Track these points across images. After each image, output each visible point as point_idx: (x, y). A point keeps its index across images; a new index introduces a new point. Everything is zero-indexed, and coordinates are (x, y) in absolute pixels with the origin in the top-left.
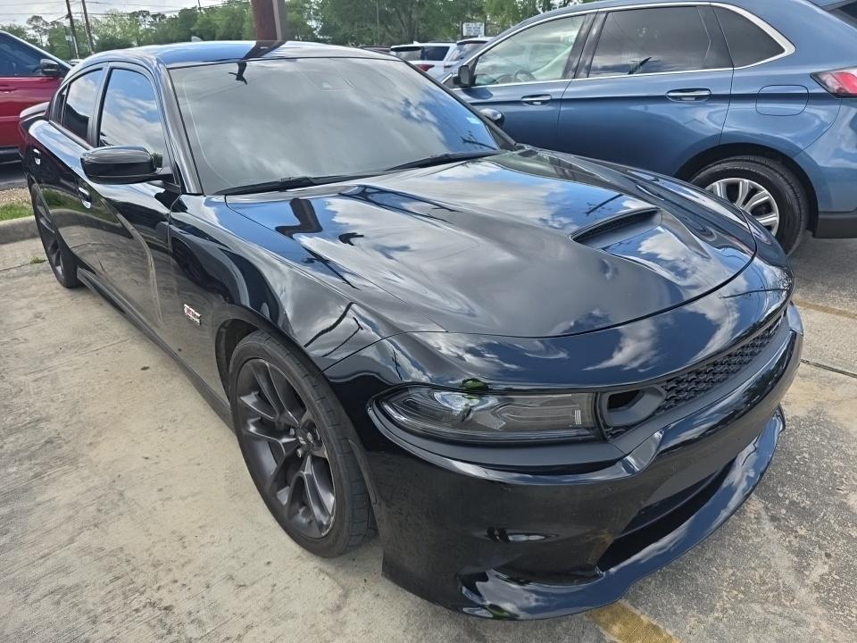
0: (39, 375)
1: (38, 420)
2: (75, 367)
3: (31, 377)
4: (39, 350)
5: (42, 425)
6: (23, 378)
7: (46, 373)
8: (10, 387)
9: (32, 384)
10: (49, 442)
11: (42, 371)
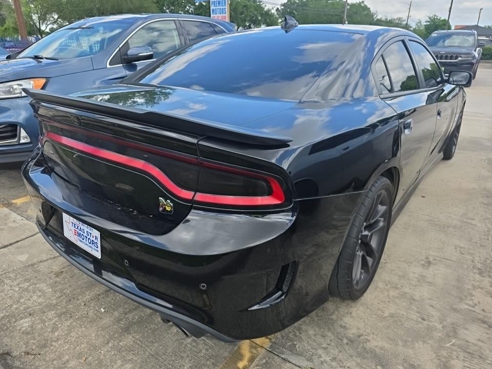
0: (469, 221)
1: (486, 204)
2: (449, 215)
3: (474, 222)
4: (455, 235)
5: (486, 203)
6: (479, 225)
7: (465, 220)
8: (488, 224)
9: (476, 219)
10: (488, 197)
11: (466, 222)
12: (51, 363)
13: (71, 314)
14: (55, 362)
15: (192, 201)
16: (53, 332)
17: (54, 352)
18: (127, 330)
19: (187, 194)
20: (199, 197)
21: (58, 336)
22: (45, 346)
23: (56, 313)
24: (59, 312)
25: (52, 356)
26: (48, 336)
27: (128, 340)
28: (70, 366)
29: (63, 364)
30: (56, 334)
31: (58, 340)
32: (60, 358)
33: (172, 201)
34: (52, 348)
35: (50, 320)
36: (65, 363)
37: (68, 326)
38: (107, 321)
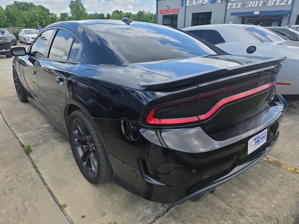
12: (279, 212)
13: (240, 210)
14: (278, 210)
16: (258, 216)
17: (272, 212)
18: (247, 184)
21: (260, 212)
22: (270, 217)
23: (241, 218)
24: (239, 217)
25: (274, 212)
26: (262, 217)
27: (253, 183)
28: (277, 203)
29: (278, 206)
30: (258, 214)
31: (262, 212)
32: (274, 208)
34: (269, 213)
35: (247, 220)
36: (277, 205)
37: (251, 209)
38: (242, 192)
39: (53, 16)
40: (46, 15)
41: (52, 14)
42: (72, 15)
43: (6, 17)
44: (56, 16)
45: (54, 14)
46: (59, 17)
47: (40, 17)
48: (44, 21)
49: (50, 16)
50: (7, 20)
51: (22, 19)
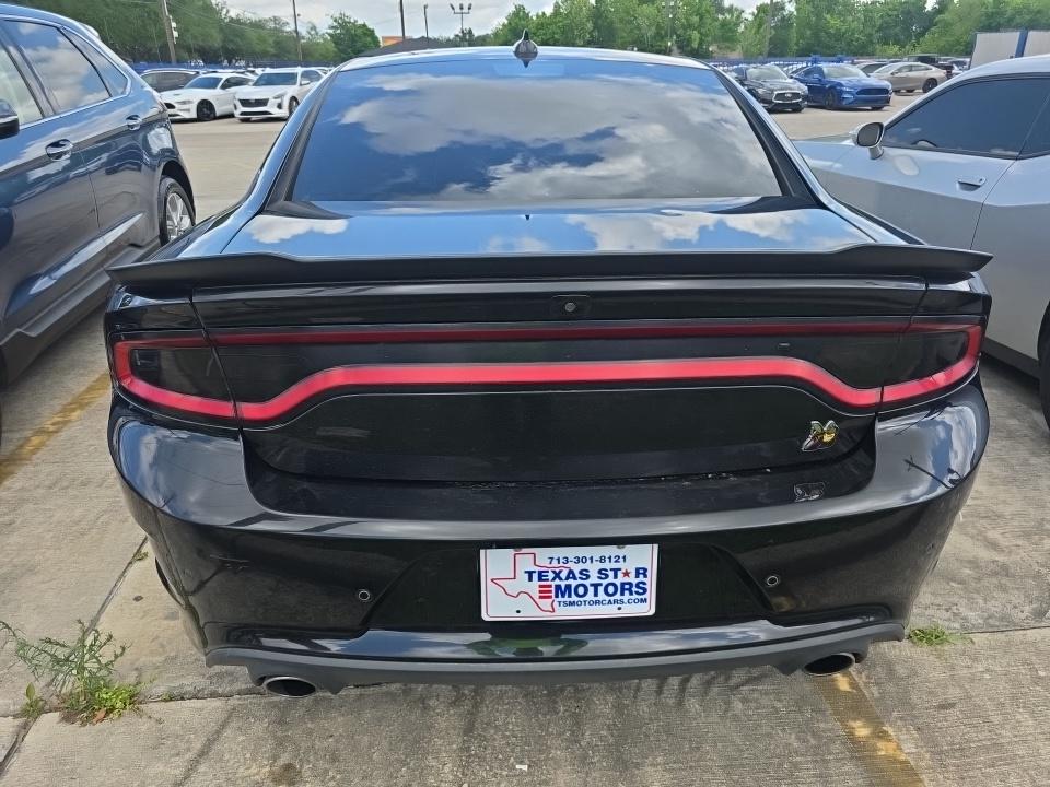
15: (881, 405)
19: (870, 396)
20: (892, 393)
33: (838, 419)
39: (728, 17)
40: (708, 12)
41: (731, 10)
42: (797, 9)
43: (590, 25)
44: (739, 17)
45: (737, 9)
46: (751, 18)
47: (687, 20)
48: (696, 35)
49: (720, 17)
50: (592, 36)
51: (631, 31)
